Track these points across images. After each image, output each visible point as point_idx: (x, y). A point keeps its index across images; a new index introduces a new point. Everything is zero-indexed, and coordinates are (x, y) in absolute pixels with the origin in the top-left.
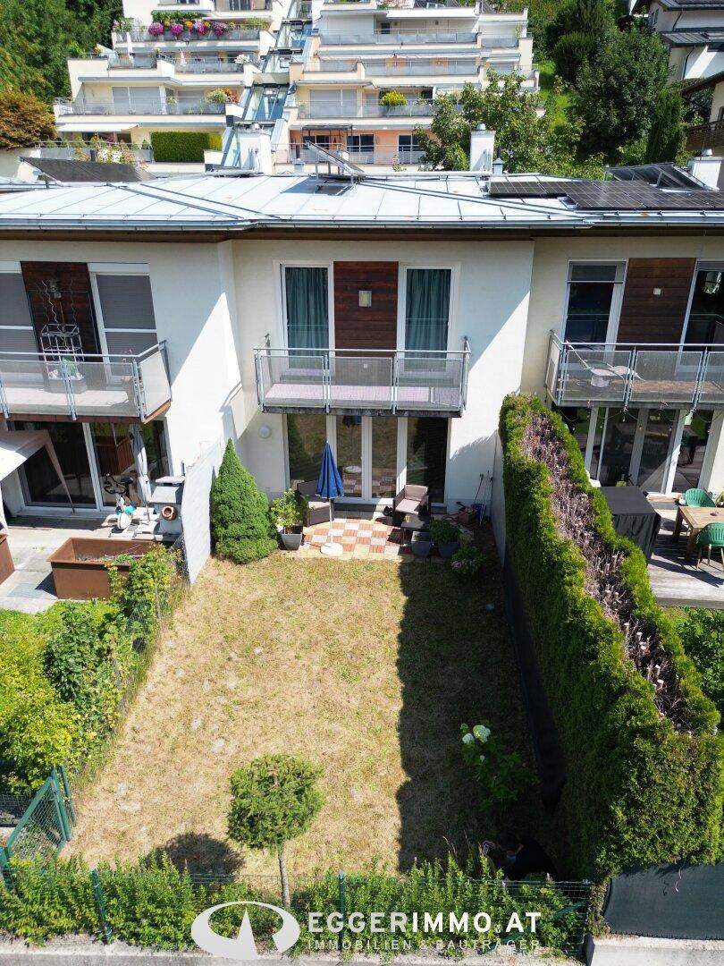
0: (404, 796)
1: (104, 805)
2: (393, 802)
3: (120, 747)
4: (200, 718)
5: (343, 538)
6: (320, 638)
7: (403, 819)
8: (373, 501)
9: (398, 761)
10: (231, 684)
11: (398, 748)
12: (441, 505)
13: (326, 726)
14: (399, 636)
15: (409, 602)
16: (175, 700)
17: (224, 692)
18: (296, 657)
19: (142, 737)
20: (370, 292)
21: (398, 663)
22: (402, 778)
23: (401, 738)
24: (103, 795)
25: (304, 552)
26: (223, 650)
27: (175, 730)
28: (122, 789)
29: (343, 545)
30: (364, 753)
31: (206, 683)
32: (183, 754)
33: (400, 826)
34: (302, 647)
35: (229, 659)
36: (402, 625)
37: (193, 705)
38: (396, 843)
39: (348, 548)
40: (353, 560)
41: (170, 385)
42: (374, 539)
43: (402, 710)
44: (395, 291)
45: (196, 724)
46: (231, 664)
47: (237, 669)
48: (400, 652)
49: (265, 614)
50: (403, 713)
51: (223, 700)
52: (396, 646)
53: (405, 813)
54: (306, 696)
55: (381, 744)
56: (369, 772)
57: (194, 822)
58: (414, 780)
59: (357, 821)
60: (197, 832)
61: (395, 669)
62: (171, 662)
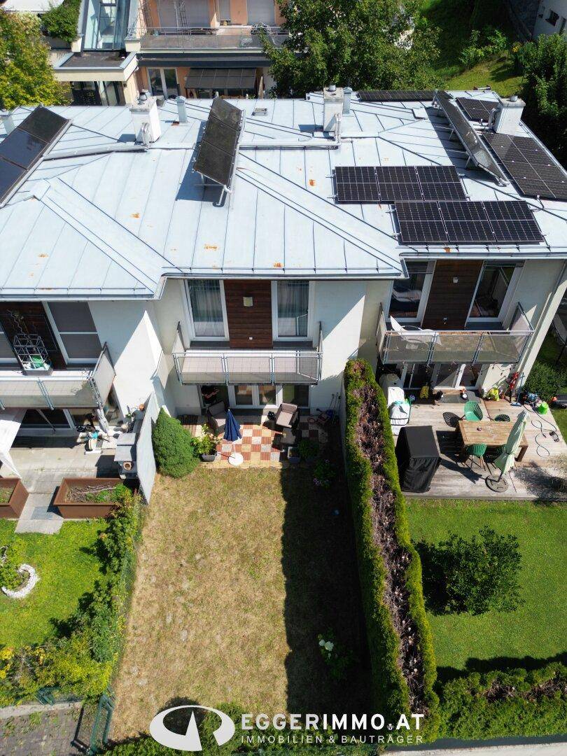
0: (289, 662)
1: (127, 683)
2: (283, 667)
3: (128, 641)
4: (171, 615)
5: (243, 447)
6: (235, 543)
7: (289, 677)
8: (261, 407)
9: (285, 638)
10: (186, 586)
11: (284, 628)
12: (306, 408)
13: (243, 615)
14: (283, 539)
15: (288, 506)
16: (154, 601)
17: (182, 593)
18: (221, 561)
19: (140, 632)
20: (251, 298)
21: (283, 561)
22: (287, 650)
23: (286, 621)
24: (127, 676)
25: (218, 463)
26: (176, 558)
27: (158, 625)
28: (135, 669)
29: (242, 454)
30: (266, 634)
31: (170, 586)
32: (165, 642)
33: (287, 683)
34: (224, 552)
35: (181, 565)
36: (285, 528)
37: (165, 605)
38: (285, 693)
39: (246, 456)
40: (250, 469)
41: (113, 366)
42: (263, 446)
43: (286, 599)
44: (270, 296)
45: (169, 620)
46: (183, 569)
47: (187, 573)
48: (283, 552)
49: (199, 524)
50: (287, 602)
51: (182, 600)
52: (280, 547)
53: (289, 675)
54: (230, 593)
55: (275, 626)
56: (269, 647)
57: (178, 690)
58: (294, 651)
59: (264, 681)
60: (181, 696)
61: (281, 566)
62: (146, 571)
